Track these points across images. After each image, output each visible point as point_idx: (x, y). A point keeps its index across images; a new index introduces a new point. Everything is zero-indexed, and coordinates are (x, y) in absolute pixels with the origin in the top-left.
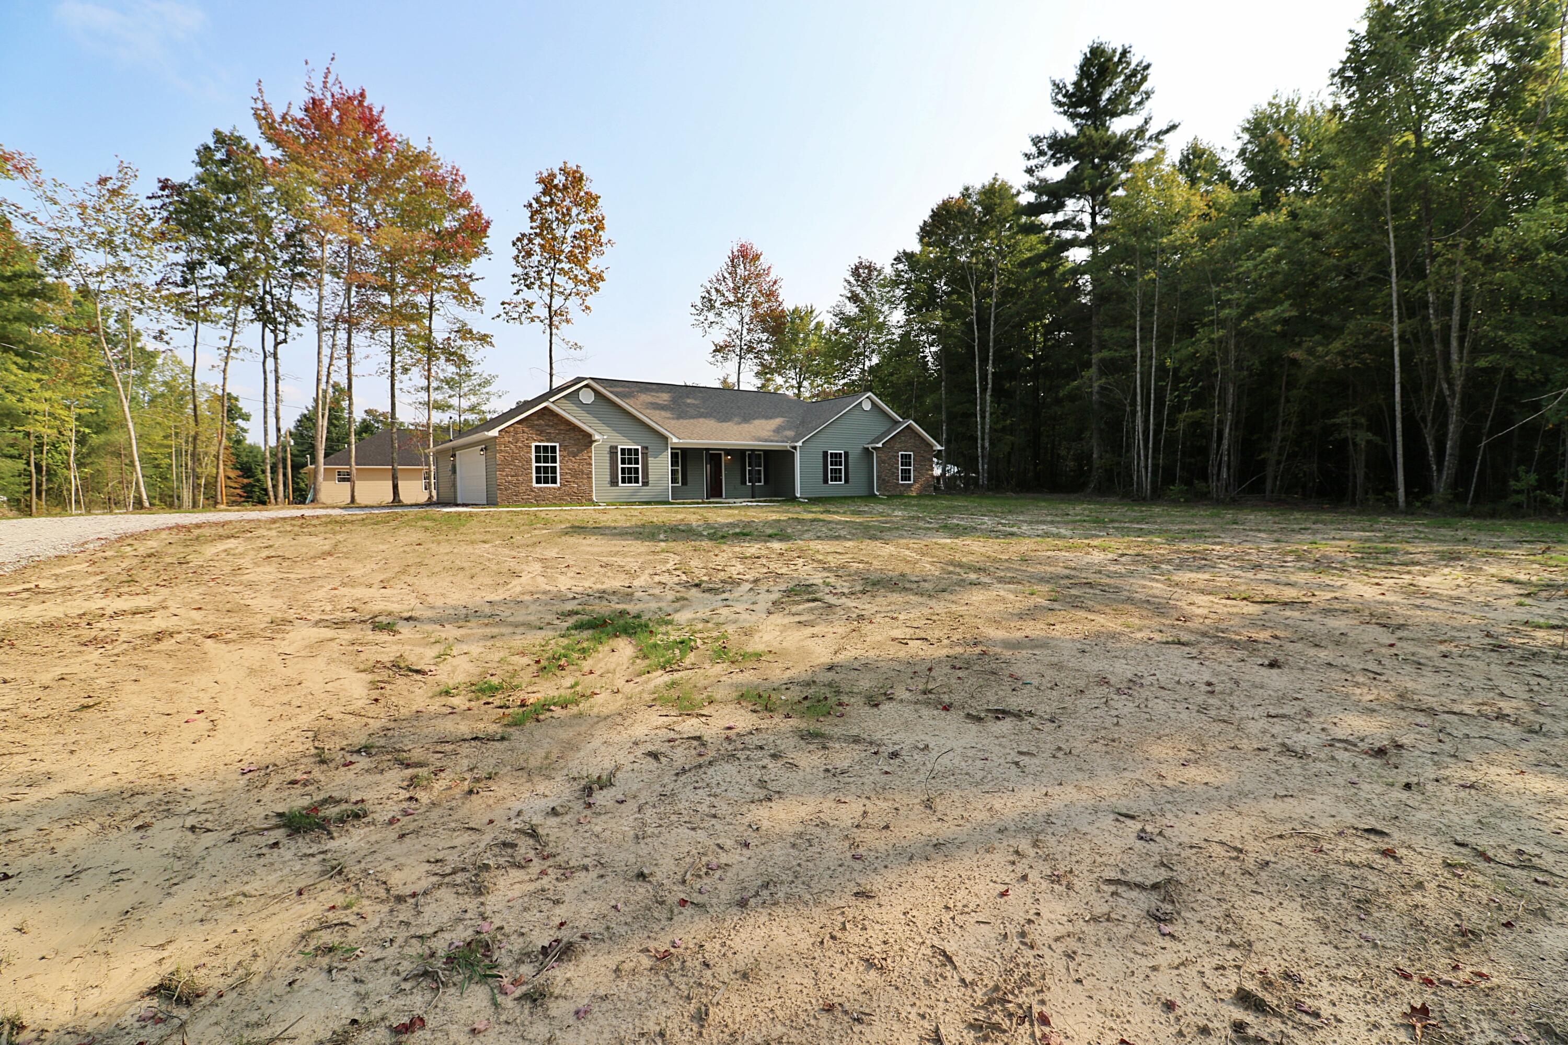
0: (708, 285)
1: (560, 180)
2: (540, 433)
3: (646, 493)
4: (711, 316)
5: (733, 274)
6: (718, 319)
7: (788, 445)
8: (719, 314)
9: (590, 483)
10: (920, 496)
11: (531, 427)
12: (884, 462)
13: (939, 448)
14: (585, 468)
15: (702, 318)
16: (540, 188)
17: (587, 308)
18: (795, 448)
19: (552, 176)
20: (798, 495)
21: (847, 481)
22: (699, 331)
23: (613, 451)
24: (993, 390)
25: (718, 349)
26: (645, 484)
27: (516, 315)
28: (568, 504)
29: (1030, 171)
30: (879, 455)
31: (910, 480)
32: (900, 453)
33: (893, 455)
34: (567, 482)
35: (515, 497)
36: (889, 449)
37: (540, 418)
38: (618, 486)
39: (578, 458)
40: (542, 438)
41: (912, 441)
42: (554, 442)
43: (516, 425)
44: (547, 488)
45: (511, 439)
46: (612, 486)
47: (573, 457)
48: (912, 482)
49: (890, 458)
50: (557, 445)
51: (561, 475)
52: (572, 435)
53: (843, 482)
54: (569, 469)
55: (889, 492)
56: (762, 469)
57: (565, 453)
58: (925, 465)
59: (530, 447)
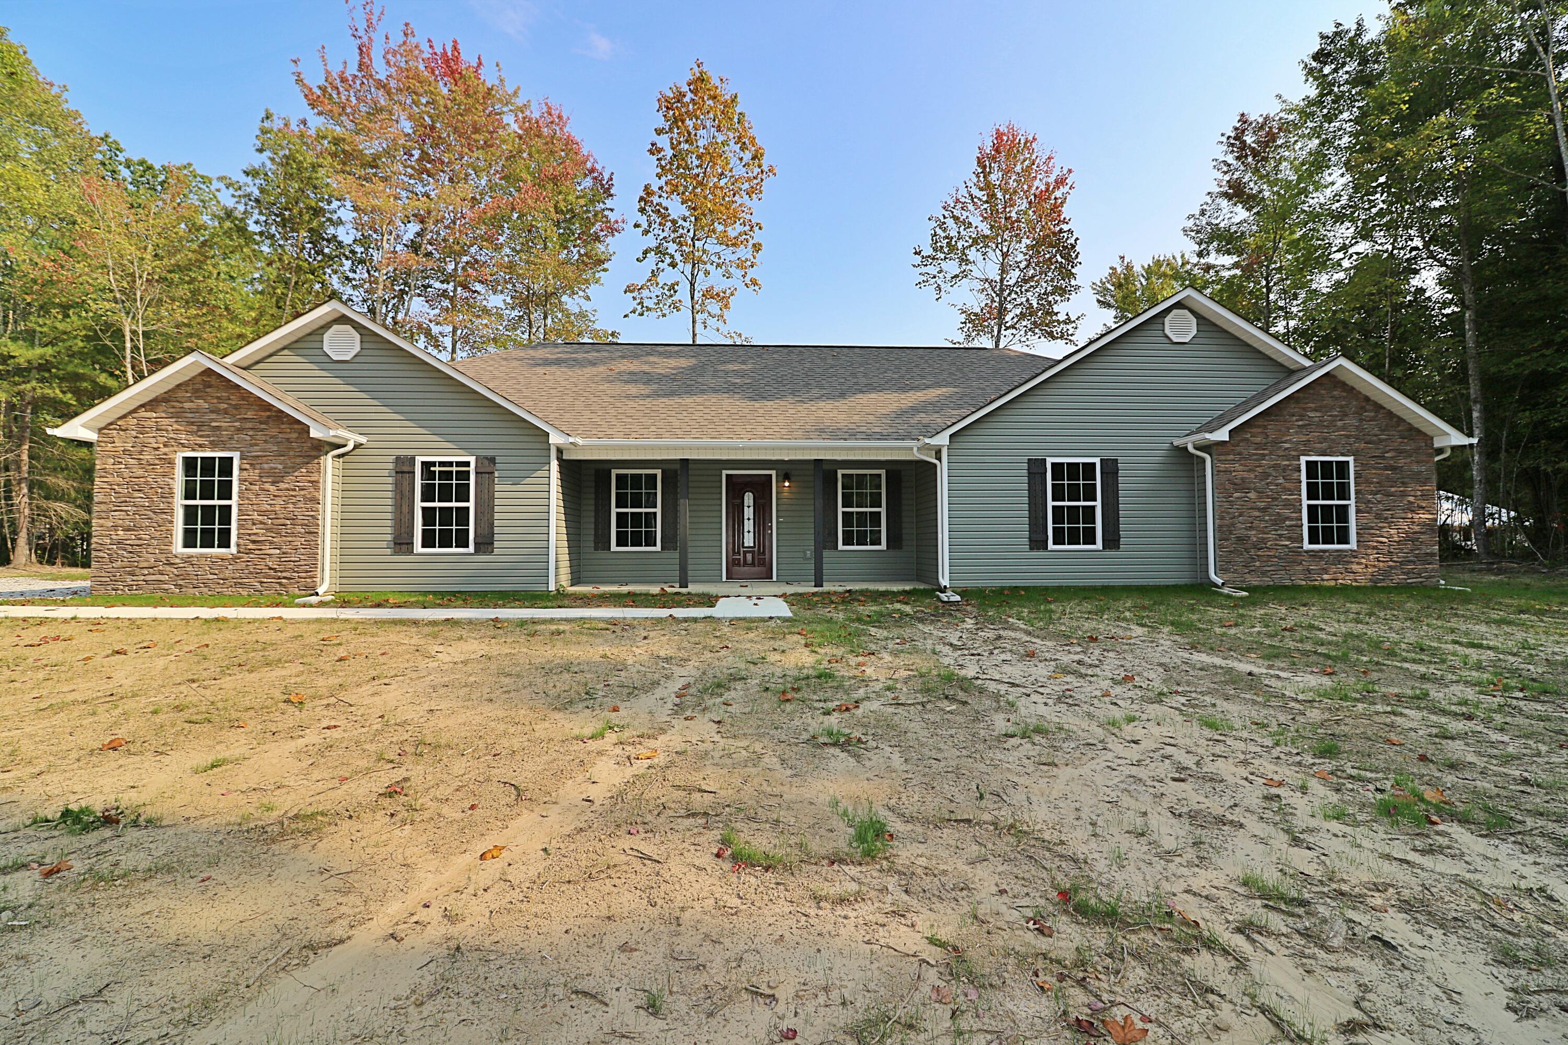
0: (942, 213)
2: (198, 427)
3: (483, 569)
6: (965, 268)
7: (913, 448)
9: (313, 545)
11: (177, 415)
13: (1457, 439)
14: (301, 510)
15: (933, 271)
18: (933, 450)
20: (944, 581)
21: (1111, 541)
22: (932, 290)
23: (403, 468)
26: (485, 544)
28: (258, 594)
30: (1223, 466)
31: (1344, 539)
32: (1303, 459)
33: (1275, 467)
34: (254, 542)
35: (129, 578)
36: (1259, 446)
37: (197, 394)
38: (411, 552)
39: (282, 486)
40: (200, 441)
41: (1351, 421)
42: (230, 450)
43: (142, 413)
44: (205, 556)
45: (129, 446)
46: (396, 553)
47: (273, 483)
48: (1353, 545)
49: (1266, 475)
50: (236, 456)
51: (240, 527)
52: (274, 432)
53: (1099, 545)
54: (262, 513)
55: (1264, 573)
56: (883, 510)
57: (254, 474)
58: (1404, 494)
59: (171, 463)
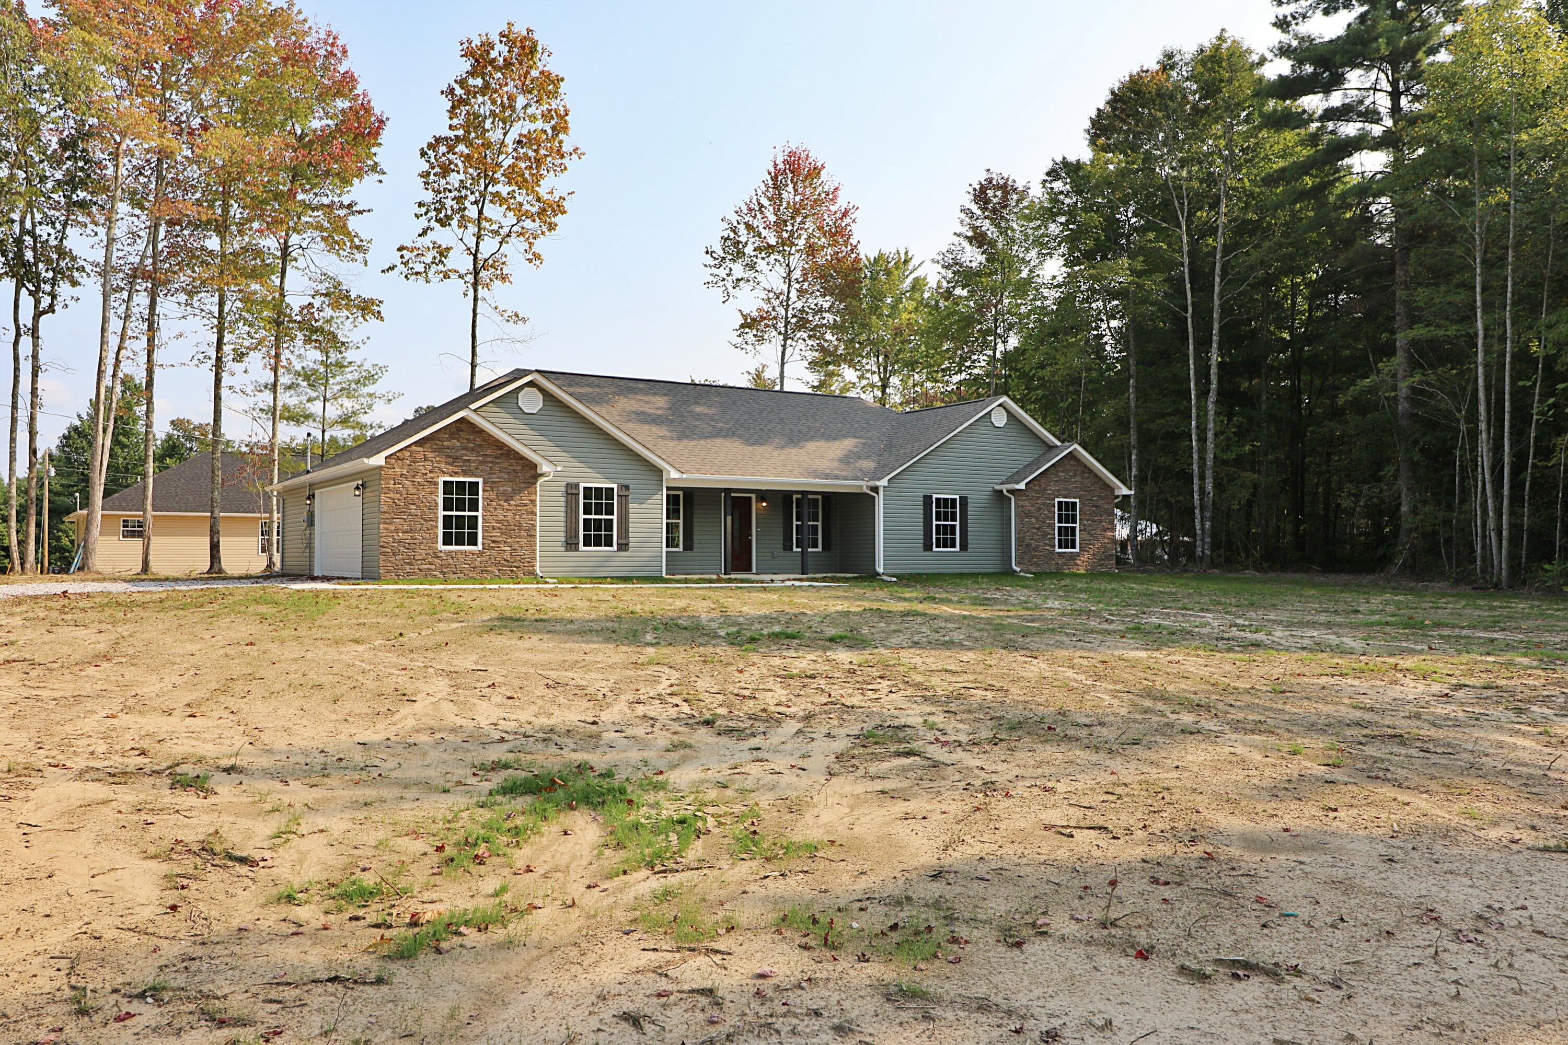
0: (734, 218)
1: (500, 51)
2: (453, 460)
3: (622, 562)
4: (738, 270)
5: (776, 199)
6: (750, 274)
7: (863, 486)
8: (752, 266)
9: (532, 545)
10: (1092, 575)
11: (439, 450)
12: (1028, 515)
13: (1125, 491)
14: (524, 520)
15: (722, 272)
16: (466, 65)
17: (537, 256)
18: (875, 489)
19: (488, 46)
20: (880, 570)
21: (964, 547)
22: (718, 293)
23: (571, 491)
24: (1219, 393)
25: (749, 323)
26: (623, 547)
27: (419, 268)
28: (498, 578)
29: (1282, 24)
30: (1020, 503)
31: (1073, 547)
32: (1057, 500)
33: (1044, 504)
34: (494, 542)
35: (408, 567)
36: (1037, 492)
37: (452, 437)
38: (577, 549)
39: (512, 502)
40: (456, 470)
41: (1078, 479)
42: (476, 476)
43: (414, 448)
44: (461, 552)
45: (405, 471)
46: (567, 550)
47: (506, 501)
48: (1077, 550)
49: (1040, 509)
50: (480, 480)
51: (484, 531)
52: (505, 465)
53: (958, 549)
54: (498, 522)
55: (1038, 565)
56: (820, 524)
57: (492, 495)
58: (1101, 521)
59: (436, 484)
